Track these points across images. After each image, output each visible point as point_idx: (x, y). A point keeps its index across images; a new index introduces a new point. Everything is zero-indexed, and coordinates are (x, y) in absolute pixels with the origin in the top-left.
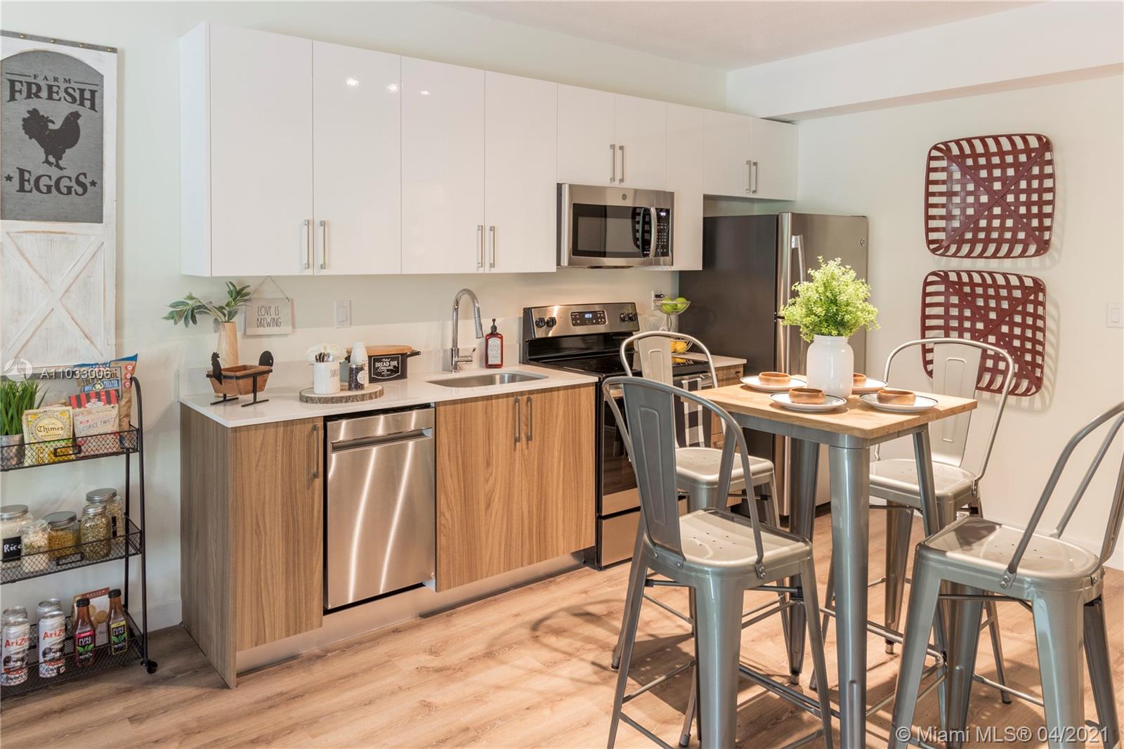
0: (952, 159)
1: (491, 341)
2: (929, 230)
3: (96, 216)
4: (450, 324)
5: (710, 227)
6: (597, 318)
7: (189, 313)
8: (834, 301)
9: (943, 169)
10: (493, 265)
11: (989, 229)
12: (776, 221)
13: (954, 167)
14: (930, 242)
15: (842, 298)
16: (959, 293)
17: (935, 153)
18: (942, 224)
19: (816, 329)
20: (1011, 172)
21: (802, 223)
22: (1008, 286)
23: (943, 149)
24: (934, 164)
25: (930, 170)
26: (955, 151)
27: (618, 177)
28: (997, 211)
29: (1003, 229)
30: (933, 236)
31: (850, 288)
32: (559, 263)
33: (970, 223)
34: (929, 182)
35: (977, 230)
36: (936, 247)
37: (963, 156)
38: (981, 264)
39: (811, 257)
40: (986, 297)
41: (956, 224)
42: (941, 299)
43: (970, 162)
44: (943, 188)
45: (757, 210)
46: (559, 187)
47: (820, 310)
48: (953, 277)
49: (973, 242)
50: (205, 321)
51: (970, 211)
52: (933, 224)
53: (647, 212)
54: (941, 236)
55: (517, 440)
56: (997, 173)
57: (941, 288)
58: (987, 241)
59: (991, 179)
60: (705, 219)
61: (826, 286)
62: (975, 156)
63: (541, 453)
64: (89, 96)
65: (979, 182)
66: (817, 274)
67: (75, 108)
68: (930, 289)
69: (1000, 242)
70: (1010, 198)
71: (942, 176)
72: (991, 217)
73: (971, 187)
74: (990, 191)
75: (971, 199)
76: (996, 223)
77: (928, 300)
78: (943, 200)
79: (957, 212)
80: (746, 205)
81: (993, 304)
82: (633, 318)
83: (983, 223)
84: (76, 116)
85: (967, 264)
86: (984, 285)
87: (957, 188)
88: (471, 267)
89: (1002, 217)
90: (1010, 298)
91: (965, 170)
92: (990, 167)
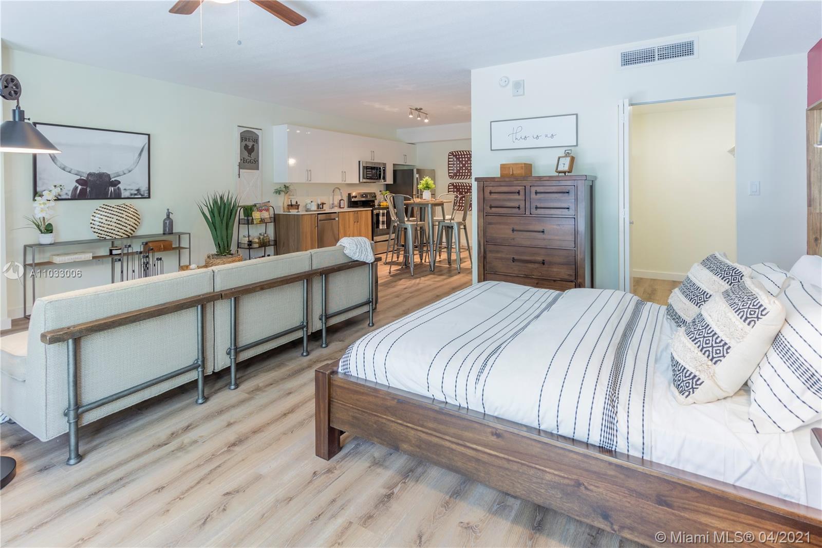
0: (454, 156)
1: (341, 201)
2: (449, 173)
3: (258, 169)
4: (331, 198)
5: (395, 172)
6: (366, 196)
7: (278, 192)
8: (427, 184)
9: (452, 158)
10: (345, 181)
11: (462, 173)
12: (412, 170)
13: (454, 158)
14: (449, 176)
15: (429, 183)
16: (456, 188)
17: (450, 154)
18: (452, 171)
19: (424, 189)
20: (466, 159)
21: (419, 171)
22: (466, 186)
23: (452, 153)
24: (450, 157)
25: (449, 158)
26: (455, 154)
27: (373, 159)
28: (464, 168)
29: (465, 172)
30: (450, 174)
31: (430, 182)
32: (359, 181)
33: (458, 171)
34: (449, 161)
35: (460, 173)
36: (451, 177)
37: (456, 155)
38: (461, 181)
39: (421, 178)
40: (462, 189)
41: (455, 171)
42: (452, 190)
43: (458, 157)
44: (452, 163)
45: (405, 168)
46: (359, 162)
47: (425, 185)
48: (455, 184)
49: (459, 176)
50: (283, 194)
51: (458, 168)
52: (450, 171)
53: (380, 168)
54: (452, 174)
55: (355, 222)
56: (464, 159)
57: (452, 187)
58: (462, 175)
59: (462, 161)
60: (394, 170)
61: (426, 181)
62: (459, 155)
63: (360, 225)
64: (256, 140)
65: (460, 161)
66: (424, 179)
67: (253, 143)
68: (450, 187)
69: (465, 176)
70: (467, 165)
71: (452, 160)
72: (463, 170)
73: (458, 163)
74: (462, 163)
75: (458, 165)
76: (464, 171)
77: (450, 190)
78: (452, 166)
79: (455, 168)
80: (403, 166)
81: (464, 190)
82: (375, 197)
83: (461, 171)
84: (254, 145)
85: (458, 181)
86: (461, 186)
87: (455, 163)
88: (340, 182)
89: (465, 170)
90: (467, 189)
91: (457, 158)
92: (462, 158)
